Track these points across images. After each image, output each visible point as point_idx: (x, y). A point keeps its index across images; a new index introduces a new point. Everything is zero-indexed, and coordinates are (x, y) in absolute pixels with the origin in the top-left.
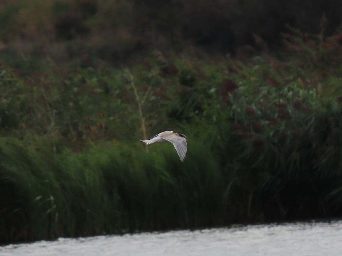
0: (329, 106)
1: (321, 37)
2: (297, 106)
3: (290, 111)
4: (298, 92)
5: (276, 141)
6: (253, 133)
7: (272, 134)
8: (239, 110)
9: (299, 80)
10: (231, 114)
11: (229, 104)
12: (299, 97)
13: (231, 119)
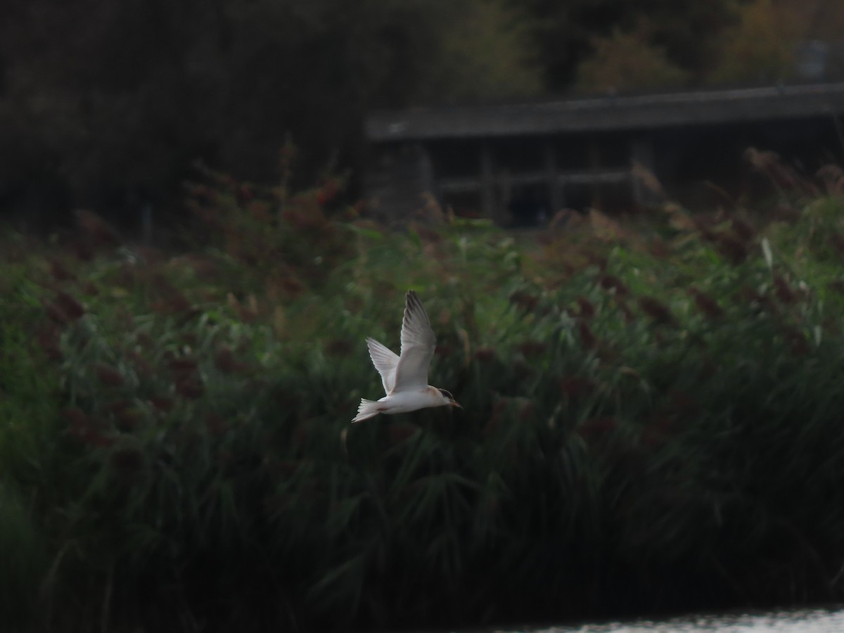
0: (301, 366)
1: (281, 191)
2: (225, 364)
3: (204, 377)
4: (227, 329)
5: (171, 450)
6: (116, 433)
7: (161, 435)
8: (82, 373)
9: (231, 298)
10: (63, 381)
11: (56, 357)
12: (230, 341)
13: (63, 397)
